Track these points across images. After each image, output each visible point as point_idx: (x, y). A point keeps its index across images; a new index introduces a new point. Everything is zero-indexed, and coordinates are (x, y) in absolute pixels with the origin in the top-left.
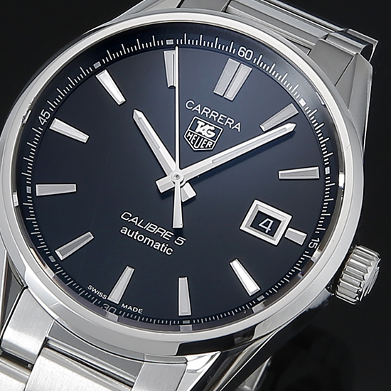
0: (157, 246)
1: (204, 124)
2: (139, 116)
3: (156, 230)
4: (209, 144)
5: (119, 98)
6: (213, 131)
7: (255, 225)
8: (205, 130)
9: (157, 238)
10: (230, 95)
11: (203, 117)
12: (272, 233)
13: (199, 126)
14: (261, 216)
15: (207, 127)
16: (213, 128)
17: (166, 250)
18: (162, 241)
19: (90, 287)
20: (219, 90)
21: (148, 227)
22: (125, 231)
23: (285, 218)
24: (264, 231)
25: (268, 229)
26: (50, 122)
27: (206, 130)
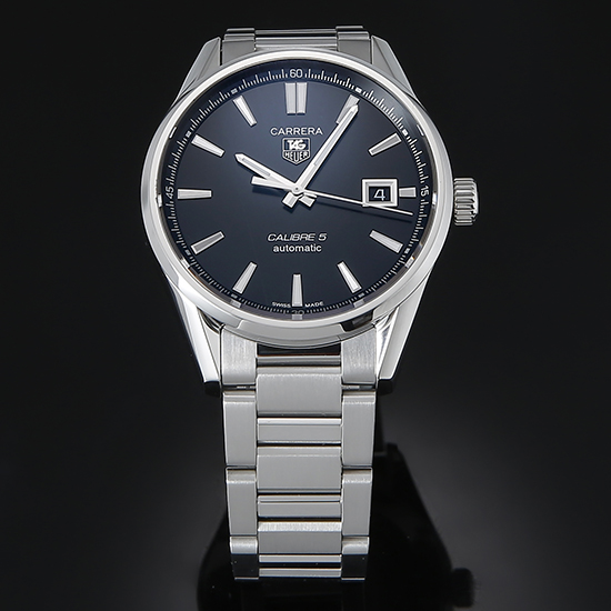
0: (308, 249)
1: (293, 141)
2: (240, 157)
3: (300, 238)
4: (305, 154)
5: (220, 152)
6: (302, 143)
7: (372, 199)
8: (296, 145)
9: (304, 243)
10: (302, 110)
11: (289, 136)
12: (388, 199)
13: (290, 144)
14: (372, 190)
15: (297, 142)
16: (302, 141)
17: (316, 249)
18: (309, 243)
19: (274, 304)
20: (291, 110)
21: (292, 238)
22: (276, 249)
23: (393, 183)
24: (380, 200)
25: (383, 197)
26: (175, 193)
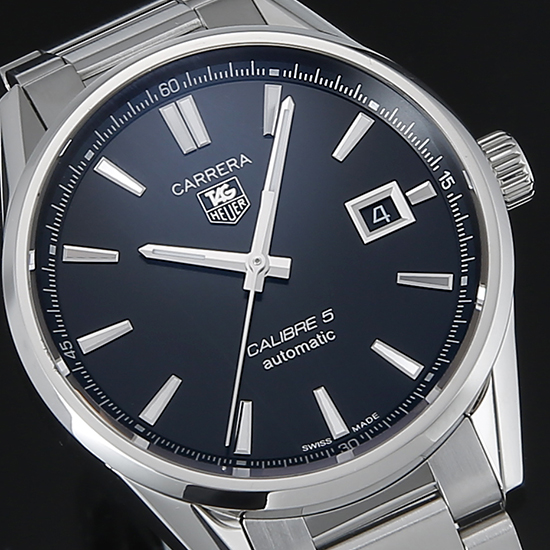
0: (314, 344)
1: (213, 192)
2: (149, 250)
3: (294, 331)
4: (241, 203)
5: (112, 256)
6: (229, 188)
7: (372, 227)
8: (220, 196)
9: (304, 337)
10: (203, 139)
11: (204, 186)
12: (395, 216)
13: (212, 198)
14: (366, 212)
15: (220, 191)
16: (226, 186)
17: (327, 338)
18: (312, 334)
19: (305, 448)
20: (187, 146)
21: (284, 336)
22: (268, 364)
23: (393, 190)
25: (386, 217)
26: (77, 347)
27: (222, 195)
